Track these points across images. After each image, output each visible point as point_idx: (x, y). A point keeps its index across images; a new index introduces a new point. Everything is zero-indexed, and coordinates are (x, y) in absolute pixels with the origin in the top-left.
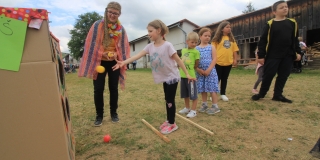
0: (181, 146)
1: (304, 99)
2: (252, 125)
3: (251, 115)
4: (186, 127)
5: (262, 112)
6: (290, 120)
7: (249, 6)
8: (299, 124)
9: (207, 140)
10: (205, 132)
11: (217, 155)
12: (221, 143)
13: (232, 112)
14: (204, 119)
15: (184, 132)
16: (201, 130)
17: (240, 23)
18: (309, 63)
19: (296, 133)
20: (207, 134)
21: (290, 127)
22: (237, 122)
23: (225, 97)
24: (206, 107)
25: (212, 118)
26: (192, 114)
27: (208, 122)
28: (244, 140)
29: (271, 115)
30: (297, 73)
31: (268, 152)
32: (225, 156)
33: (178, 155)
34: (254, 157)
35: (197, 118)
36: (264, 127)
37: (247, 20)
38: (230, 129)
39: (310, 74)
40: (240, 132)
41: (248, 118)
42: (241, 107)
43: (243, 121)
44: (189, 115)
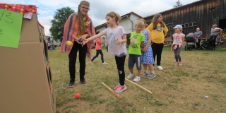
0: (130, 101)
1: (217, 69)
2: (179, 87)
3: (179, 80)
4: (133, 88)
5: (187, 78)
6: (206, 84)
7: (178, 3)
8: (213, 86)
9: (147, 97)
10: (146, 92)
11: (154, 108)
12: (157, 99)
13: (166, 78)
14: (146, 82)
15: (131, 91)
16: (143, 90)
17: (171, 14)
18: (221, 43)
19: (211, 92)
20: (147, 93)
21: (207, 88)
22: (169, 85)
23: (160, 67)
24: (147, 74)
25: (151, 82)
26: (137, 79)
27: (149, 84)
28: (174, 97)
29: (193, 80)
30: (212, 50)
31: (191, 105)
32: (160, 109)
33: (127, 107)
34: (181, 109)
35: (141, 82)
36: (188, 88)
37: (176, 12)
38: (164, 90)
39: (221, 51)
40: (171, 92)
41: (176, 82)
42: (172, 74)
43: (173, 84)
44: (135, 80)
